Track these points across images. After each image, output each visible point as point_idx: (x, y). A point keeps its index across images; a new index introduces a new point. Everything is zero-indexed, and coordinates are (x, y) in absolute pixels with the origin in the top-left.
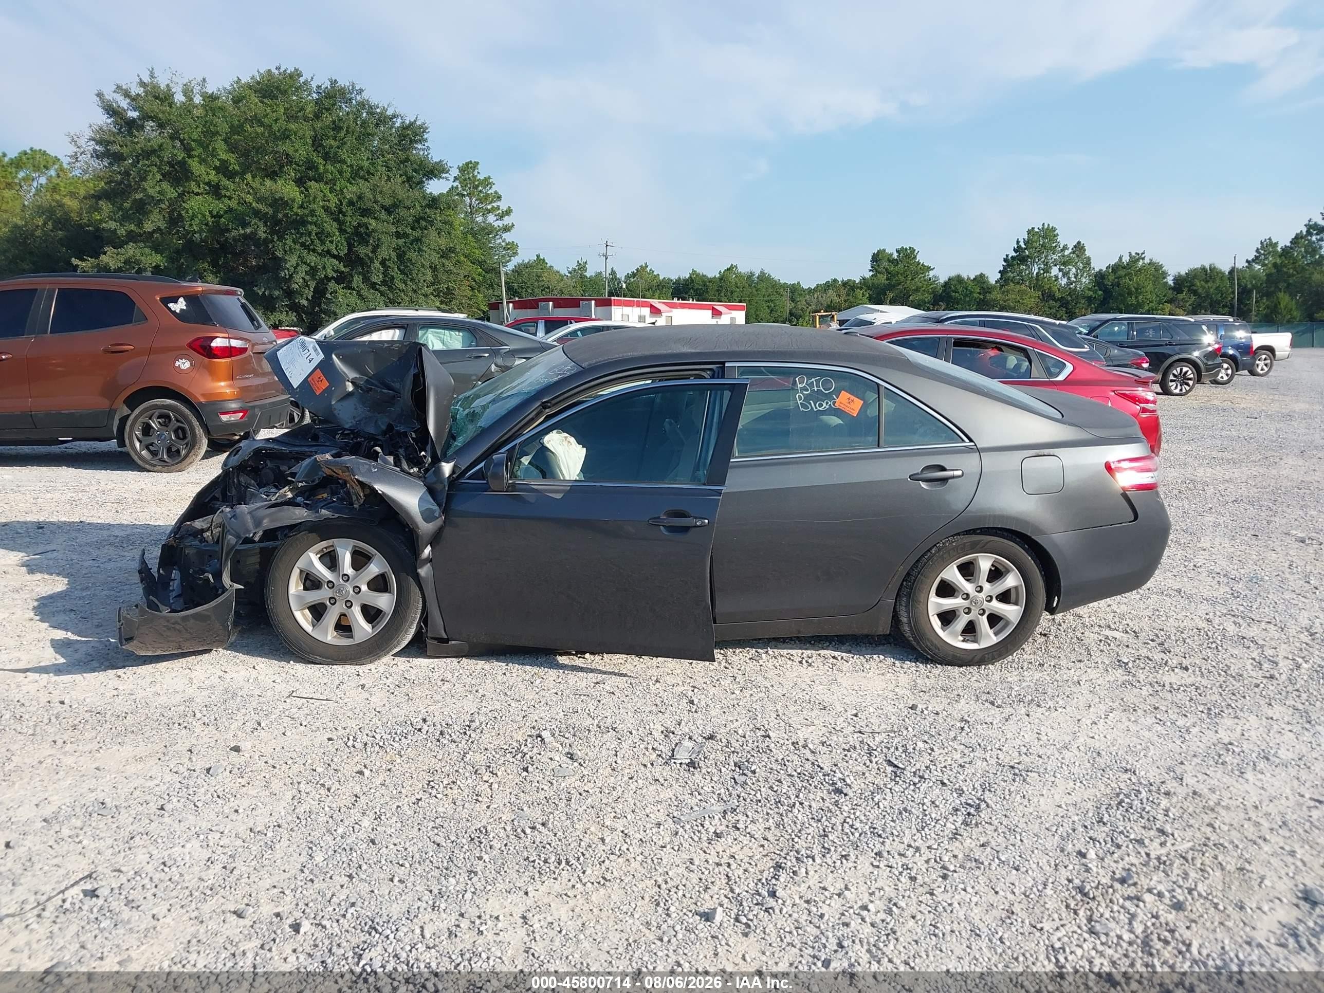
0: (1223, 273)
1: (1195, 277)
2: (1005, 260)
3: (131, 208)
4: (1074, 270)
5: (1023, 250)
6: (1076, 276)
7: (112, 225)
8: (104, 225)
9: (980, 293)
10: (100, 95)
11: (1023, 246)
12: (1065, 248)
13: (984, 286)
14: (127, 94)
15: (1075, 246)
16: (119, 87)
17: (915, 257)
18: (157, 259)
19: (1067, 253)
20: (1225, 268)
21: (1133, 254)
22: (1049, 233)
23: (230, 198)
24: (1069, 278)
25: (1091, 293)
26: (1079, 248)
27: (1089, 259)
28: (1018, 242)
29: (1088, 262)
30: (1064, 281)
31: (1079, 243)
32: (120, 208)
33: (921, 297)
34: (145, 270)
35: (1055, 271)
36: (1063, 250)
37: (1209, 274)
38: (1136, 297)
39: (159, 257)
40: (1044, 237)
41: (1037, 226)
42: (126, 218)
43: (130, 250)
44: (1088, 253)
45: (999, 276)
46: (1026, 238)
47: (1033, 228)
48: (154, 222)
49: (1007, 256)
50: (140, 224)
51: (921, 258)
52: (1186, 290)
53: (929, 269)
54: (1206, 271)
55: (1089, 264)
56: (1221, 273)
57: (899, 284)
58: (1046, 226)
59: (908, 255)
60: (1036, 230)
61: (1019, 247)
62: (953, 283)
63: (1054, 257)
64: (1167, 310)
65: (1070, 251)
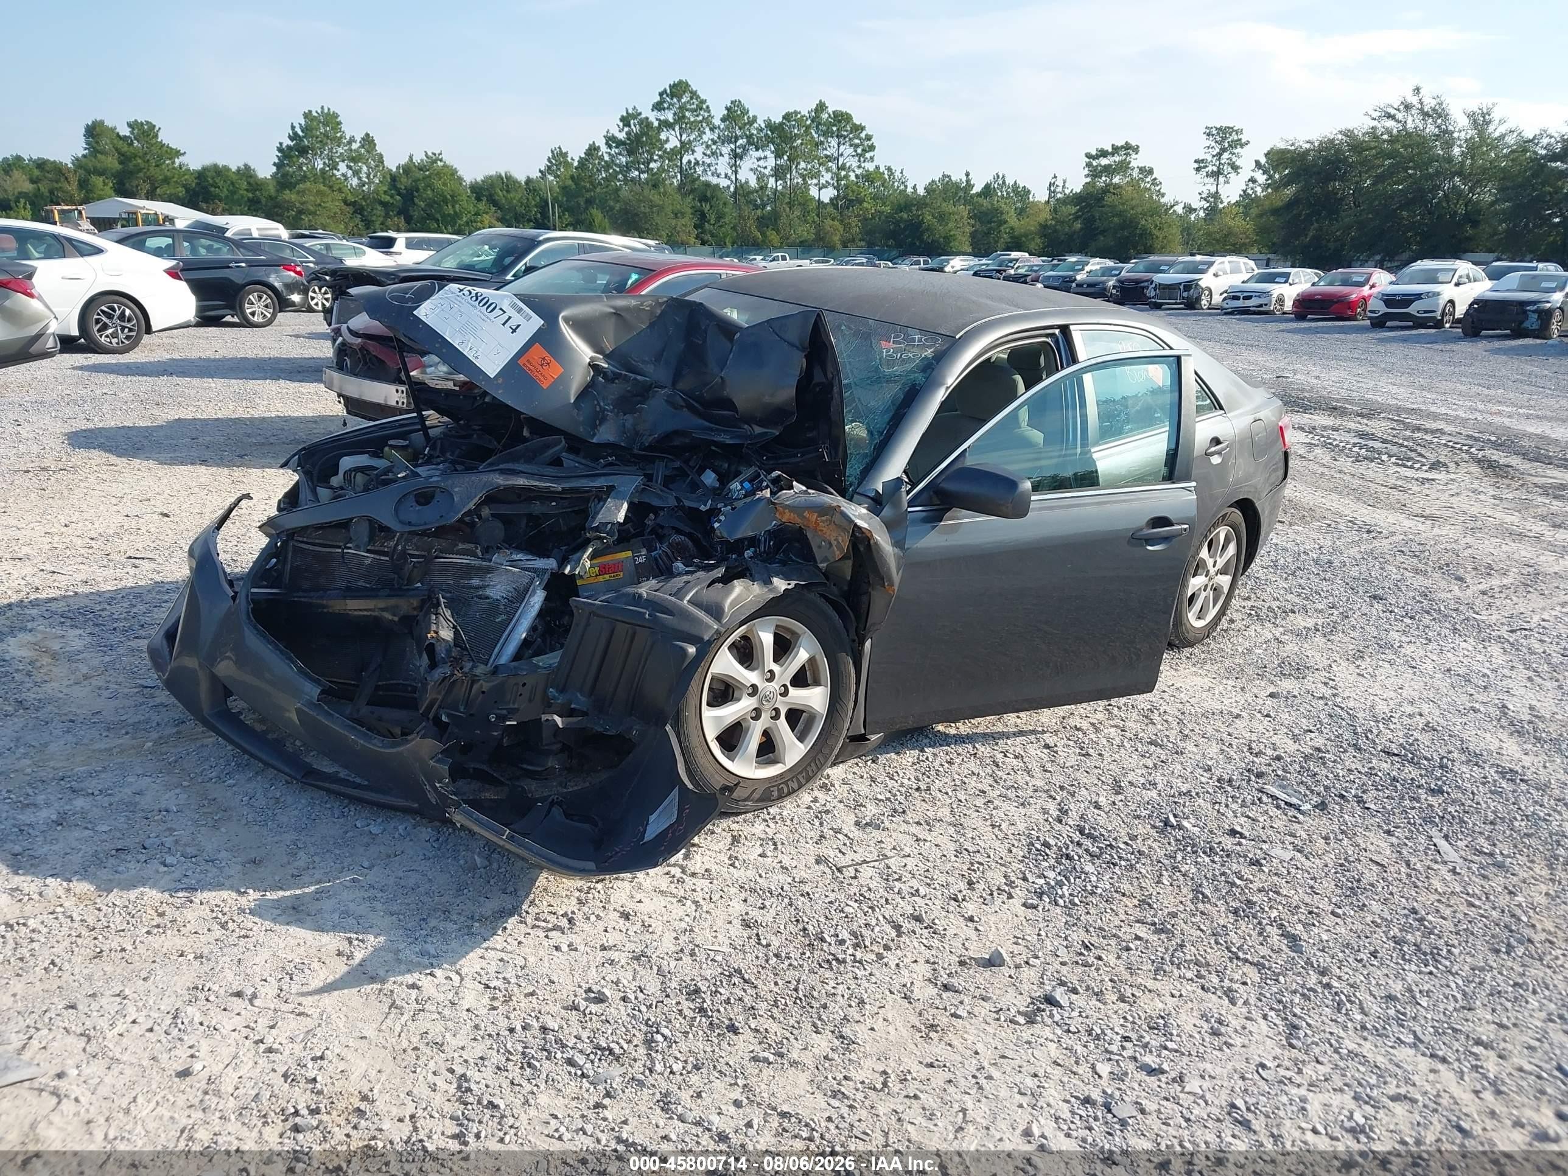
0: (519, 183)
1: (492, 185)
2: (280, 150)
4: (365, 168)
5: (300, 139)
6: (368, 177)
9: (247, 190)
11: (301, 134)
12: (352, 140)
13: (252, 181)
15: (363, 139)
17: (156, 136)
19: (355, 146)
20: (522, 178)
21: (430, 154)
22: (331, 120)
24: (360, 179)
25: (388, 198)
26: (368, 141)
27: (381, 156)
28: (293, 128)
29: (380, 160)
30: (355, 182)
31: (367, 135)
33: (173, 191)
35: (342, 167)
36: (350, 143)
37: (506, 183)
38: (453, 206)
40: (325, 125)
41: (316, 109)
44: (379, 149)
45: (274, 169)
46: (303, 123)
47: (310, 112)
49: (281, 144)
51: (164, 137)
52: (485, 199)
53: (178, 153)
54: (502, 179)
55: (382, 162)
56: (516, 182)
57: (140, 170)
58: (326, 111)
59: (145, 132)
60: (315, 114)
61: (295, 134)
62: (209, 174)
63: (340, 150)
64: (486, 222)
65: (358, 144)
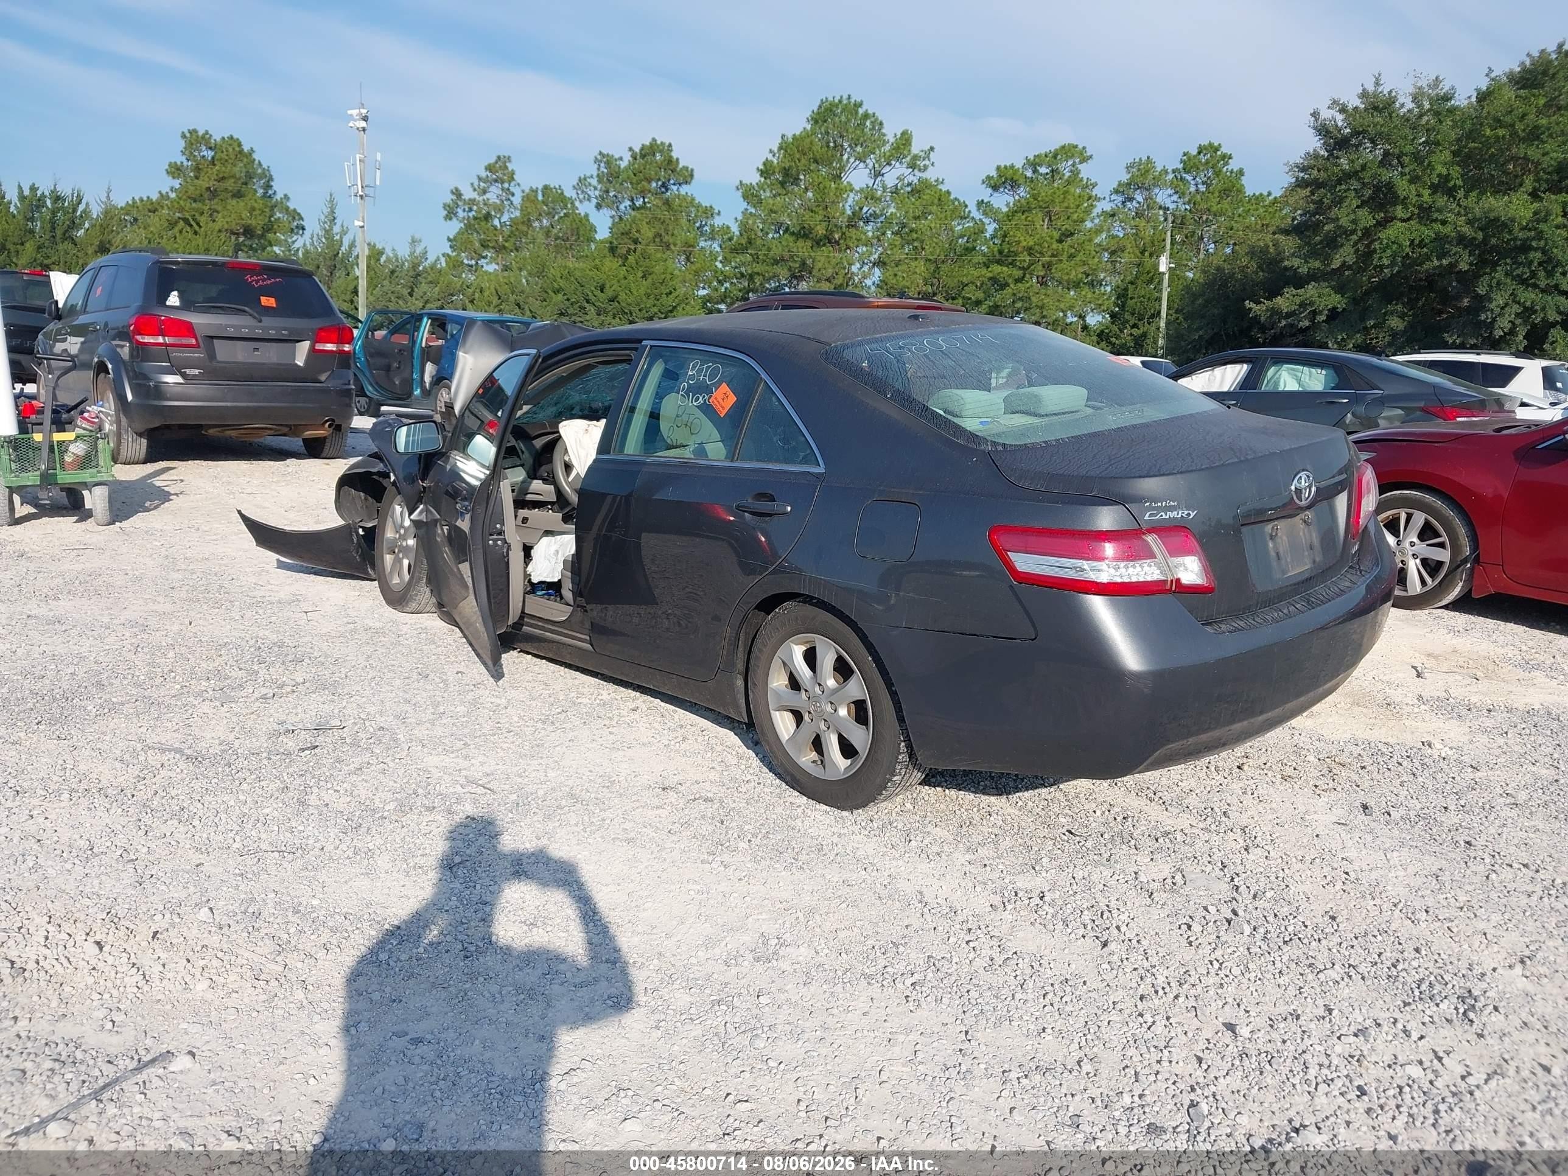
3: (1321, 242)
7: (1296, 262)
8: (1286, 263)
10: (1315, 114)
14: (1343, 110)
16: (1335, 102)
18: (1336, 301)
23: (1444, 223)
32: (1308, 244)
34: (1321, 313)
39: (1338, 297)
42: (1314, 254)
43: (1311, 290)
48: (1345, 255)
50: (1327, 259)
